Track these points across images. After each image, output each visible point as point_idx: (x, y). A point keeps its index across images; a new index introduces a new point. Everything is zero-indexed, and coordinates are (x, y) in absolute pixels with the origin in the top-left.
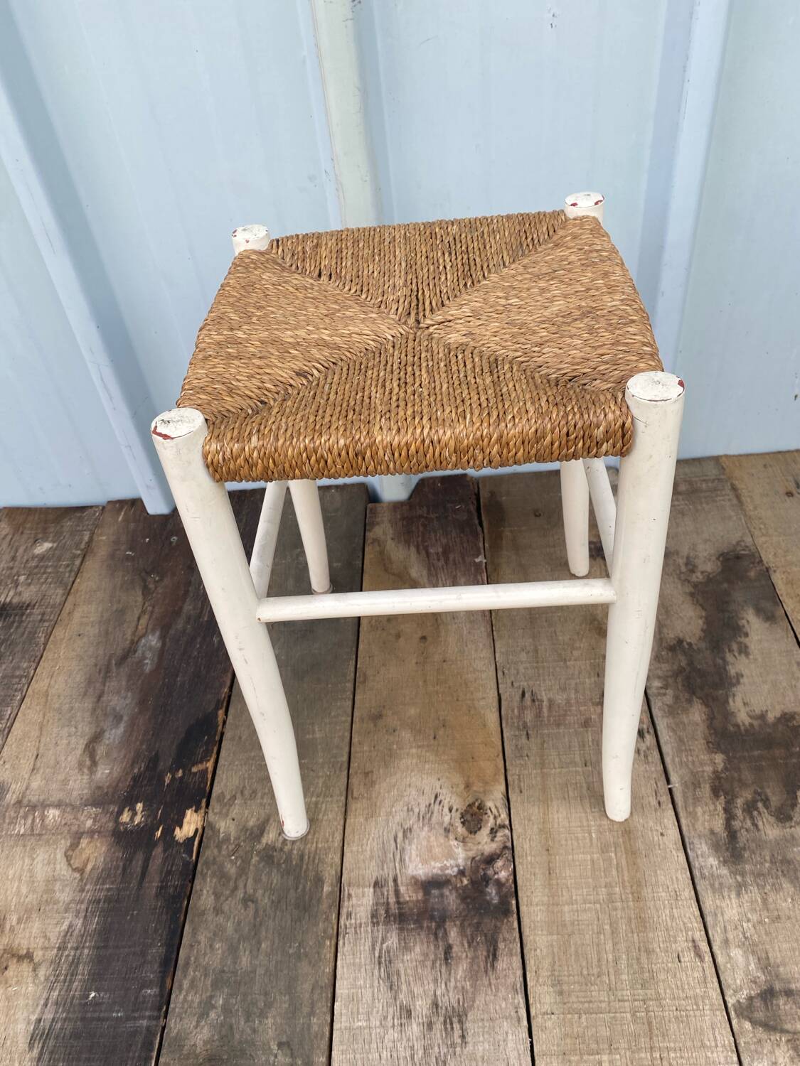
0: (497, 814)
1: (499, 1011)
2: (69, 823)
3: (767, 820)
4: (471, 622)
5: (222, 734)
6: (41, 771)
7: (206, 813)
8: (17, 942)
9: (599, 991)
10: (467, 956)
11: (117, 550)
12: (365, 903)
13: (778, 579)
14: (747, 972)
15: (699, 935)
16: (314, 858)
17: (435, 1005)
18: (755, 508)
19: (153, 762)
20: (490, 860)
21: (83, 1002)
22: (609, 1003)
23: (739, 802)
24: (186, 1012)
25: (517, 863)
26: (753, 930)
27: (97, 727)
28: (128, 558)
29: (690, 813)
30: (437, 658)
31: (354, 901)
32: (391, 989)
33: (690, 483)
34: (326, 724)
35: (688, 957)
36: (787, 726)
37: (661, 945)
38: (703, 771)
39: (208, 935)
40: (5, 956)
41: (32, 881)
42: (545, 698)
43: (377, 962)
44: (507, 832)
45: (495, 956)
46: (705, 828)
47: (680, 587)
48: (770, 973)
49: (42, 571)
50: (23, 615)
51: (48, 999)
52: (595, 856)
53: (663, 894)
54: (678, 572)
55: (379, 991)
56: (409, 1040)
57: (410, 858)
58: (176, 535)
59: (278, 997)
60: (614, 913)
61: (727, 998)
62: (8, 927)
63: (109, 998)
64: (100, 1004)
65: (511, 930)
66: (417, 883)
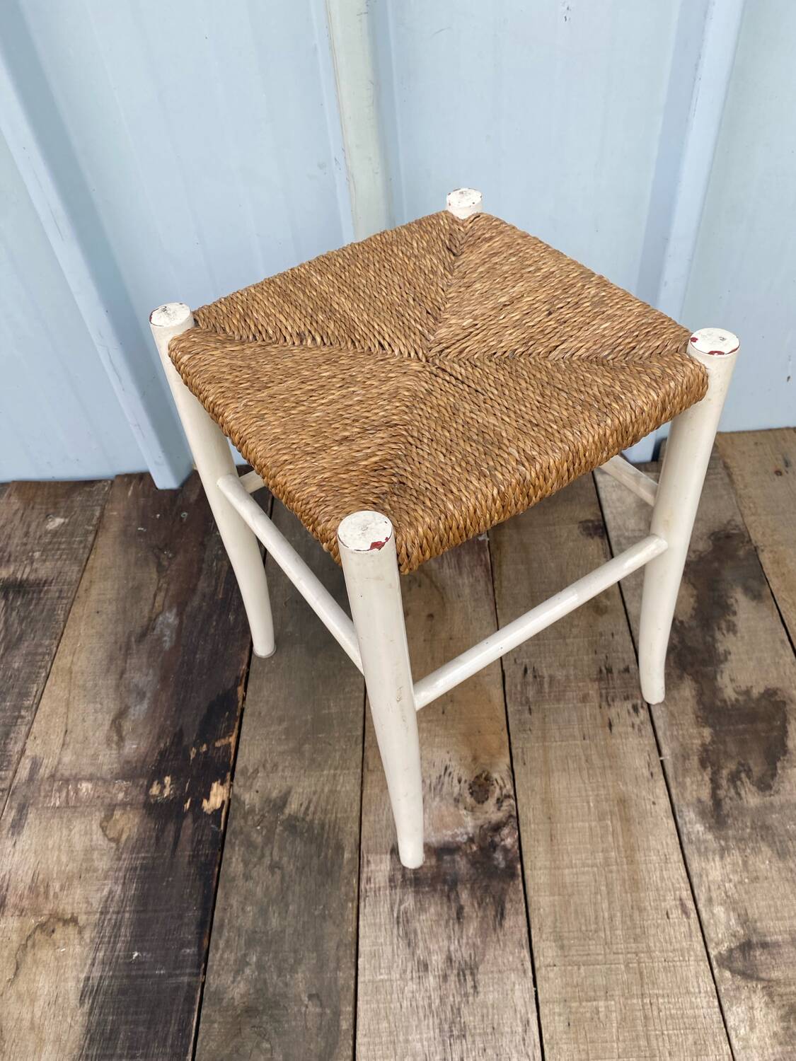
0: (502, 785)
1: (507, 964)
2: (102, 795)
3: (749, 789)
4: (476, 600)
5: (243, 710)
6: (71, 747)
7: (231, 786)
8: (61, 907)
9: (596, 945)
10: (477, 916)
11: (127, 526)
12: (382, 868)
13: (765, 558)
14: (728, 927)
15: (686, 894)
16: (334, 826)
17: (449, 959)
18: (746, 487)
19: (179, 736)
20: (497, 828)
21: (128, 961)
22: (605, 955)
23: (725, 772)
24: (223, 969)
25: (521, 831)
26: (734, 890)
27: (121, 703)
28: (140, 534)
29: (680, 783)
30: (444, 635)
31: (373, 867)
32: (409, 945)
34: (340, 700)
35: (676, 914)
36: (770, 701)
37: (652, 904)
38: (692, 744)
39: (240, 899)
40: (52, 920)
41: (71, 851)
42: (546, 674)
43: (395, 922)
44: (512, 802)
45: (502, 915)
46: (693, 797)
48: (748, 928)
49: (56, 546)
50: (40, 592)
51: (94, 959)
52: (593, 824)
53: (654, 858)
55: (398, 947)
56: (426, 990)
58: (185, 512)
59: (306, 954)
60: (610, 875)
61: (710, 950)
62: (51, 894)
63: (151, 957)
64: (143, 963)
65: (516, 892)
66: (430, 850)
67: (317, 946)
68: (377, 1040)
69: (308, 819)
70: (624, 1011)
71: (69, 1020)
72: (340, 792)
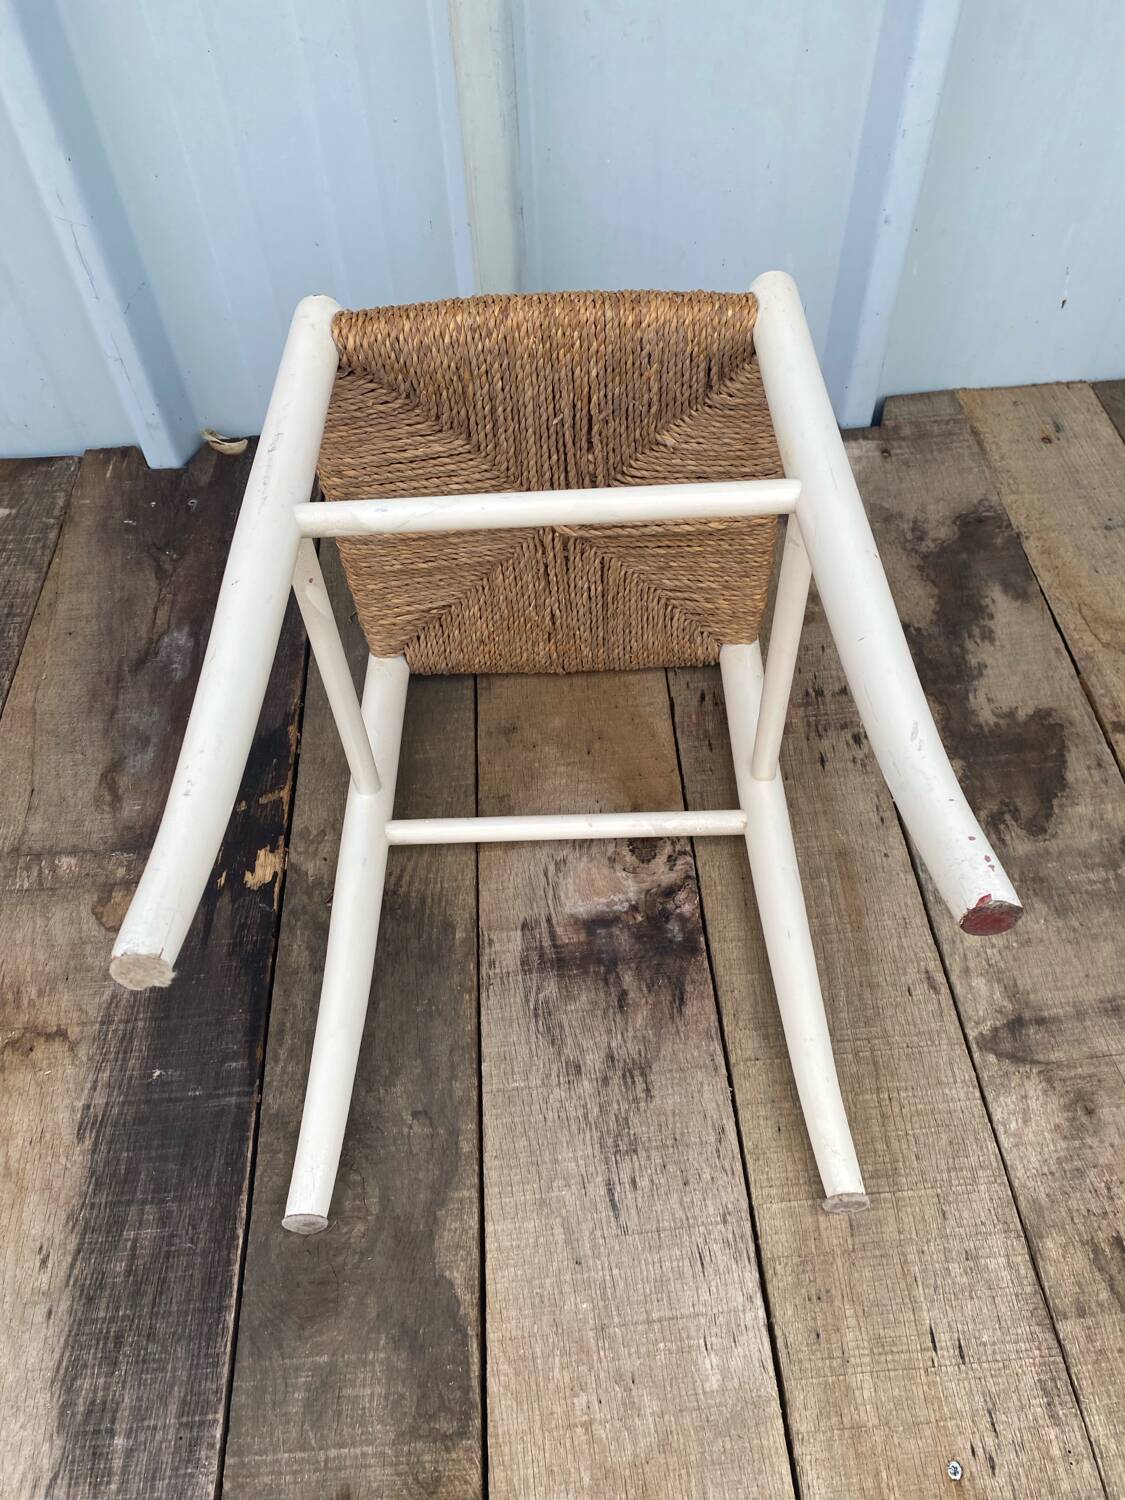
1: (691, 1060)
2: (92, 873)
3: (1016, 833)
5: (297, 756)
6: (42, 810)
7: (286, 853)
8: (41, 1019)
10: (647, 1003)
11: (107, 518)
12: (511, 948)
13: (1031, 547)
14: (991, 1002)
15: (934, 965)
16: (440, 900)
17: (611, 1057)
18: (1002, 458)
20: (670, 892)
21: (144, 1082)
23: (982, 814)
24: (287, 1085)
25: (703, 895)
26: (998, 957)
27: (114, 751)
28: (128, 529)
31: (497, 947)
32: (553, 1043)
33: (917, 424)
34: (440, 741)
35: (921, 990)
36: (1042, 725)
37: (888, 978)
40: (28, 1035)
41: (50, 945)
43: (532, 1015)
44: (690, 859)
45: (682, 1000)
47: (904, 558)
48: (1018, 1001)
51: (96, 1081)
53: (889, 922)
54: (902, 540)
55: (537, 1046)
56: (580, 1098)
57: (566, 894)
58: (196, 498)
59: (407, 1062)
60: (829, 946)
61: (967, 1031)
62: (25, 1001)
63: (181, 1075)
64: (169, 1083)
65: (700, 970)
66: (577, 923)
67: (422, 1051)
68: (513, 1162)
69: (402, 891)
70: (853, 1110)
71: (63, 1160)
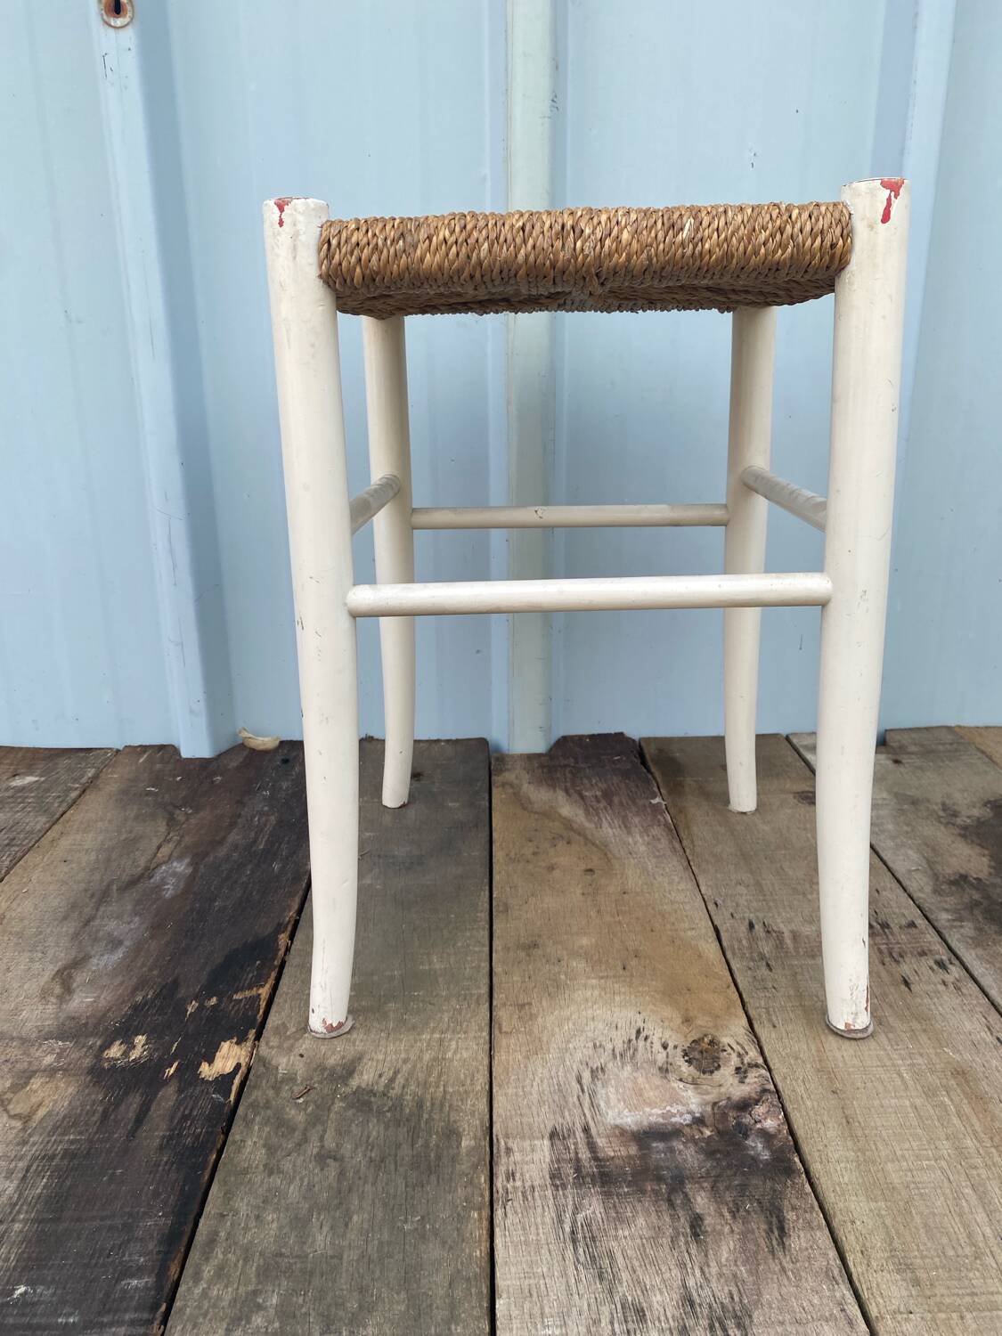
0: (741, 1051)
1: (810, 1309)
2: (13, 1059)
4: (657, 857)
5: (285, 960)
7: (255, 1046)
10: (732, 1231)
11: (131, 787)
12: (536, 1159)
16: (442, 1105)
19: (170, 988)
20: (745, 1105)
25: (789, 1110)
27: (78, 952)
28: (149, 794)
30: (613, 889)
31: (517, 1156)
32: (601, 1277)
33: (921, 745)
34: (449, 955)
39: (254, 1202)
42: (785, 930)
43: (568, 1240)
44: (764, 1072)
45: (782, 1230)
47: (942, 830)
49: (19, 800)
52: (918, 1102)
55: (578, 1281)
57: (607, 1102)
58: (221, 776)
59: (385, 1294)
60: (974, 1172)
63: (54, 1295)
64: (33, 1304)
65: (801, 1194)
66: (622, 1133)
67: (409, 1278)
69: (392, 1093)
72: (451, 1060)
